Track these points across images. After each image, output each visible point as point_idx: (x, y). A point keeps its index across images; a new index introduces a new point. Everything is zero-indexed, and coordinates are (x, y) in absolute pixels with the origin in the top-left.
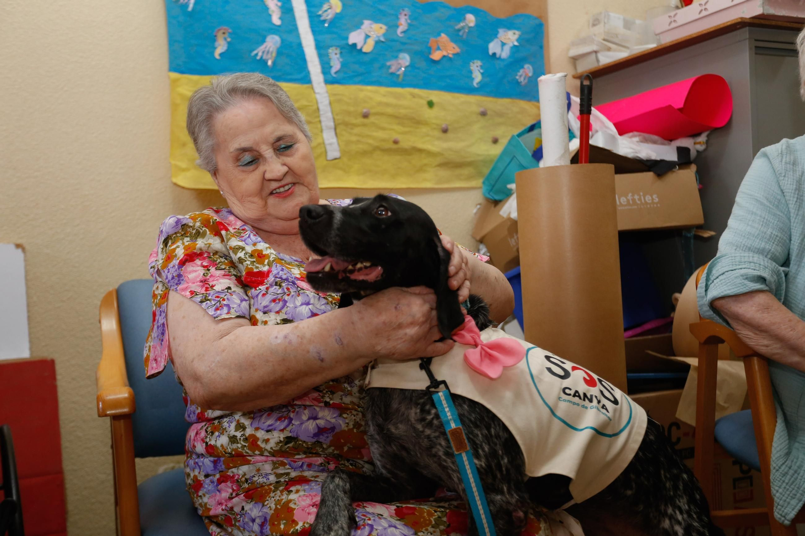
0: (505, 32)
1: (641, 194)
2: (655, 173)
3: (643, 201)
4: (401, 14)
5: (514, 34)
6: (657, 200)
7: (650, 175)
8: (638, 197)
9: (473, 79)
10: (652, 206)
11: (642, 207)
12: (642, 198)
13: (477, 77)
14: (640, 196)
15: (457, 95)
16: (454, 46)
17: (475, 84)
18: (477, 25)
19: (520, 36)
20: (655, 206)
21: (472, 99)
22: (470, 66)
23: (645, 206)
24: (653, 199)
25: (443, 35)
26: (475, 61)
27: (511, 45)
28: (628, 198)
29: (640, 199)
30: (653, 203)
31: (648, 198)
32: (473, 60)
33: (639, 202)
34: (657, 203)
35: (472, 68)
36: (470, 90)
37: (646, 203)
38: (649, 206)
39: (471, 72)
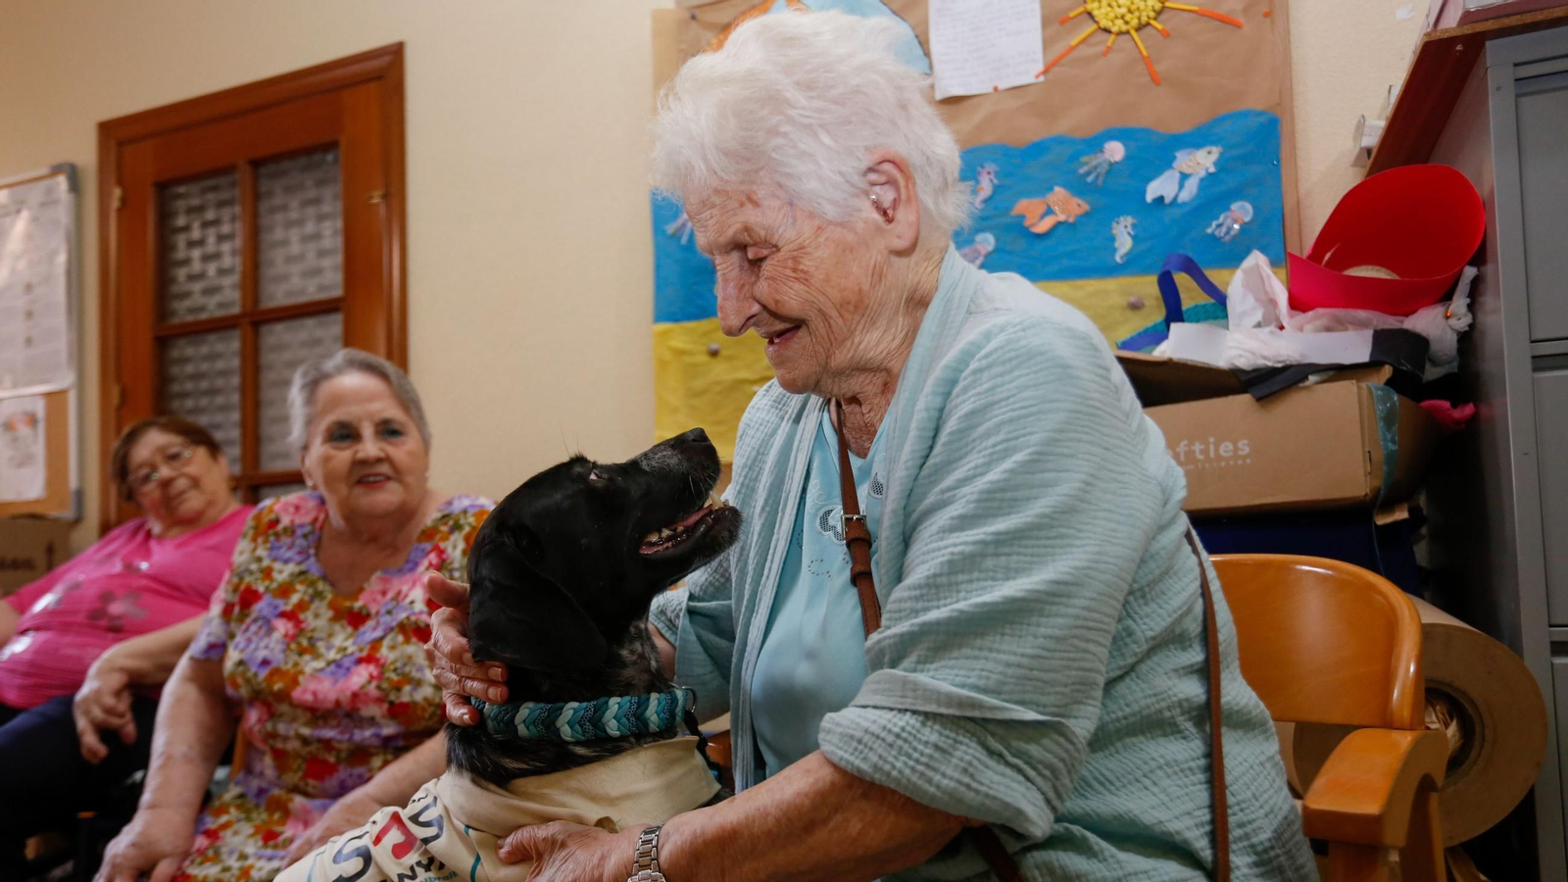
0: (1190, 154)
1: (1212, 440)
2: (1254, 396)
3: (1212, 455)
4: (979, 173)
5: (1209, 153)
6: (1247, 450)
7: (1245, 399)
8: (1202, 447)
9: (1115, 250)
10: (1232, 463)
11: (1207, 466)
12: (1212, 447)
13: (1124, 244)
14: (1207, 444)
15: (1080, 283)
16: (1080, 202)
17: (1118, 259)
18: (1127, 158)
19: (1222, 154)
20: (1240, 462)
21: (1111, 284)
22: (1111, 229)
23: (1215, 464)
24: (1236, 449)
25: (1057, 189)
26: (1122, 219)
27: (1203, 174)
28: (1178, 449)
29: (1205, 452)
30: (1236, 456)
31: (1226, 449)
32: (1118, 217)
33: (1201, 457)
34: (1244, 458)
35: (1114, 232)
36: (1110, 270)
37: (1219, 458)
38: (1223, 464)
39: (1113, 239)
